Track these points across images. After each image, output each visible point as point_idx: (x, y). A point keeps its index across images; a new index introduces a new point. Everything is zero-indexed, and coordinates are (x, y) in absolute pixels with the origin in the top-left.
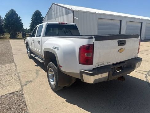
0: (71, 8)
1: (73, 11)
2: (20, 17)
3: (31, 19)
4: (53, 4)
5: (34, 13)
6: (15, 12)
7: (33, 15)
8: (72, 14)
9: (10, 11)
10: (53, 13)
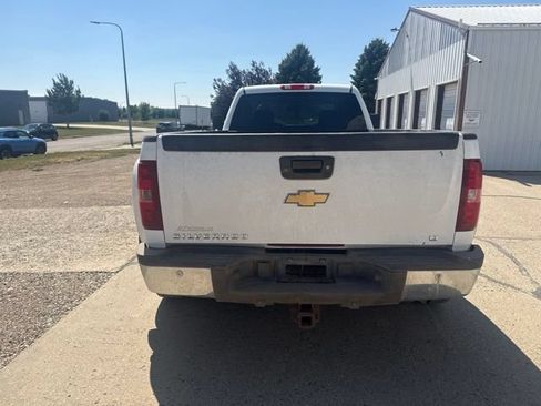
0: (458, 20)
1: (466, 32)
2: (317, 69)
3: (354, 74)
4: (411, 10)
5: (366, 50)
6: (306, 52)
7: (362, 56)
8: (462, 43)
9: (294, 51)
10: (407, 45)
